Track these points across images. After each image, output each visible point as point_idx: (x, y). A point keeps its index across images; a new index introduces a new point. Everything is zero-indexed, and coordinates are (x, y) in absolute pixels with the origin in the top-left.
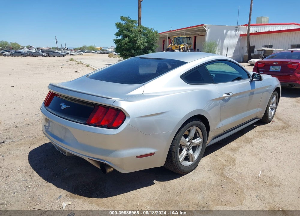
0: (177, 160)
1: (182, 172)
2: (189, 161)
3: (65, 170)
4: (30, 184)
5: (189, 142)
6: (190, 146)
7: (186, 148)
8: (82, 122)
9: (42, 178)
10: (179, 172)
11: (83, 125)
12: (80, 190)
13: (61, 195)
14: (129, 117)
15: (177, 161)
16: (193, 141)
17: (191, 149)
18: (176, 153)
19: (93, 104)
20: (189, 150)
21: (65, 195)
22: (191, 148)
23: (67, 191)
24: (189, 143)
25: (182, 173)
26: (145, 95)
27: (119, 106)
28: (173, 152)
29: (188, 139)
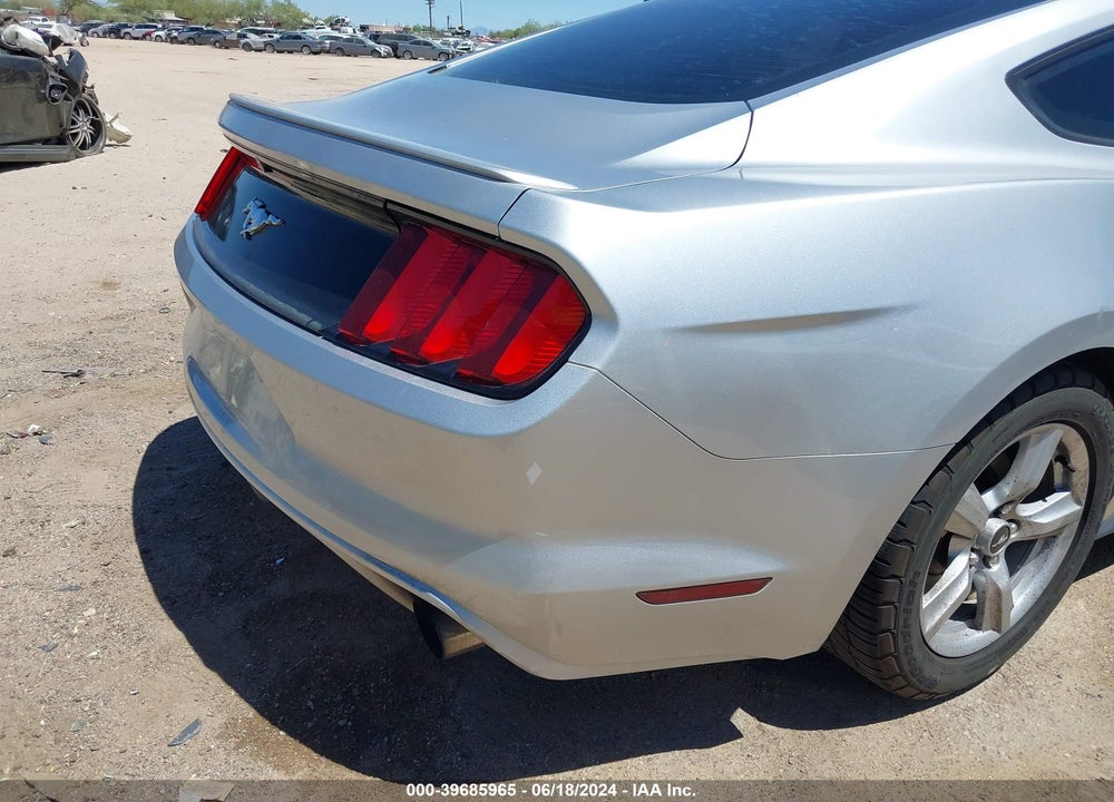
0: (906, 625)
1: (921, 692)
2: (977, 627)
3: (274, 561)
4: (86, 614)
5: (996, 514)
6: (1002, 539)
7: (973, 550)
8: (317, 325)
9: (151, 591)
10: (907, 692)
11: (319, 341)
12: (310, 703)
13: (197, 723)
14: (612, 320)
15: (907, 636)
16: (1026, 510)
17: (1002, 559)
18: (907, 590)
19: (389, 211)
20: (985, 561)
21: (220, 719)
22: (1002, 551)
23: (242, 694)
24: (995, 525)
25: (921, 696)
26: (747, 175)
27: (544, 234)
28: (894, 577)
29: (998, 496)
